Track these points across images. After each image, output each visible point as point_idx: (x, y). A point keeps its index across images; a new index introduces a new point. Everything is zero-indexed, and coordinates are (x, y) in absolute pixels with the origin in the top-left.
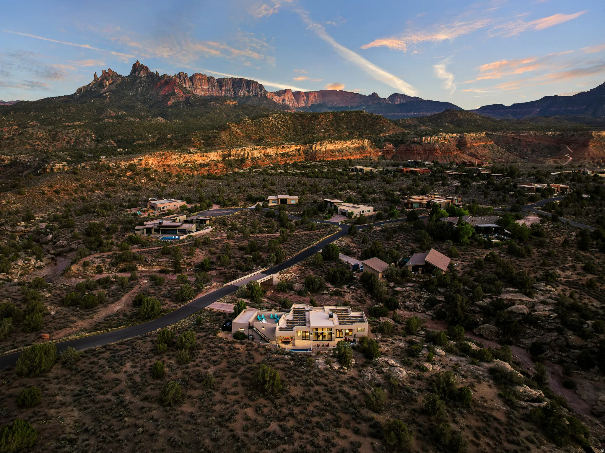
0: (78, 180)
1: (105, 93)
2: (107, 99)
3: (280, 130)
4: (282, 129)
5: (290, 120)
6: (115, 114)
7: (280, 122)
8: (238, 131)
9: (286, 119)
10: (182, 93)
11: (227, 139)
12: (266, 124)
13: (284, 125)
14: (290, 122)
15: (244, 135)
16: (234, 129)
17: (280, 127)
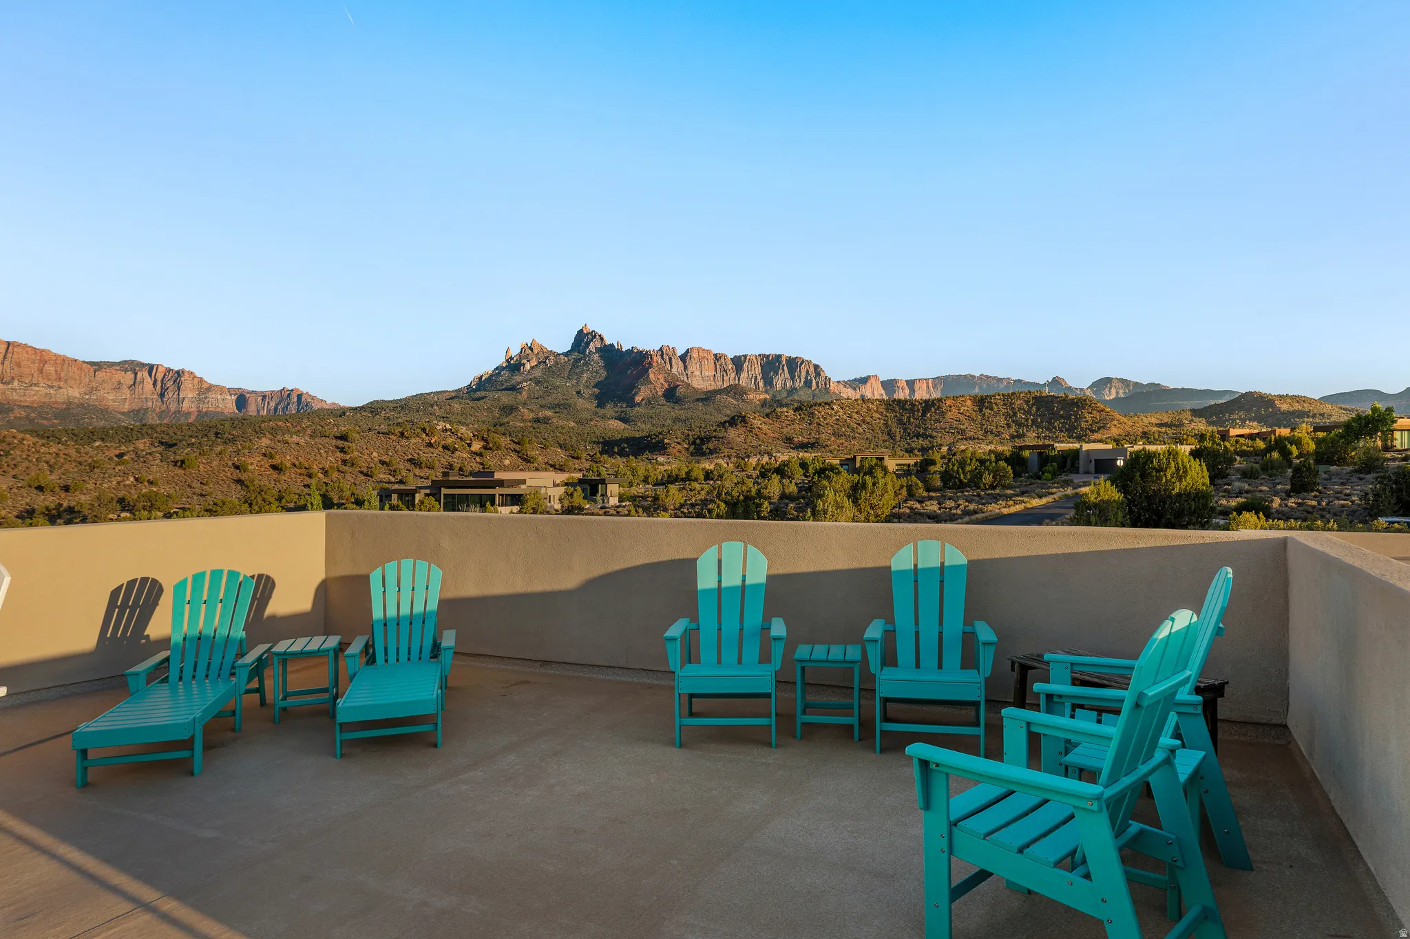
0: (342, 450)
1: (520, 383)
2: (524, 393)
3: (853, 430)
4: (861, 430)
5: (877, 412)
6: (532, 415)
7: (855, 416)
8: (764, 427)
9: (869, 409)
10: (662, 381)
11: (739, 439)
12: (825, 419)
13: (864, 421)
14: (876, 415)
15: (776, 435)
16: (757, 423)
17: (855, 426)
